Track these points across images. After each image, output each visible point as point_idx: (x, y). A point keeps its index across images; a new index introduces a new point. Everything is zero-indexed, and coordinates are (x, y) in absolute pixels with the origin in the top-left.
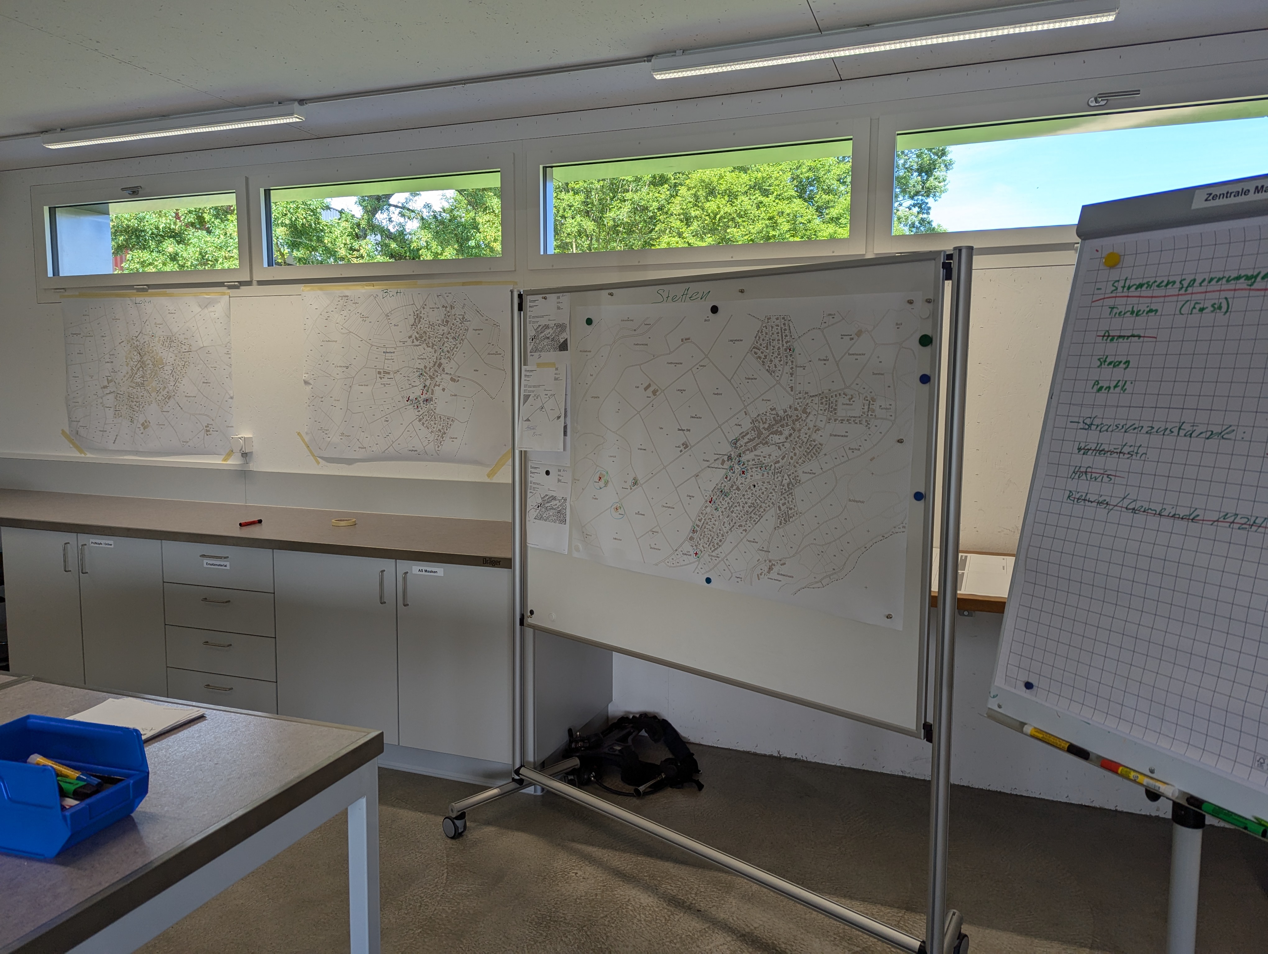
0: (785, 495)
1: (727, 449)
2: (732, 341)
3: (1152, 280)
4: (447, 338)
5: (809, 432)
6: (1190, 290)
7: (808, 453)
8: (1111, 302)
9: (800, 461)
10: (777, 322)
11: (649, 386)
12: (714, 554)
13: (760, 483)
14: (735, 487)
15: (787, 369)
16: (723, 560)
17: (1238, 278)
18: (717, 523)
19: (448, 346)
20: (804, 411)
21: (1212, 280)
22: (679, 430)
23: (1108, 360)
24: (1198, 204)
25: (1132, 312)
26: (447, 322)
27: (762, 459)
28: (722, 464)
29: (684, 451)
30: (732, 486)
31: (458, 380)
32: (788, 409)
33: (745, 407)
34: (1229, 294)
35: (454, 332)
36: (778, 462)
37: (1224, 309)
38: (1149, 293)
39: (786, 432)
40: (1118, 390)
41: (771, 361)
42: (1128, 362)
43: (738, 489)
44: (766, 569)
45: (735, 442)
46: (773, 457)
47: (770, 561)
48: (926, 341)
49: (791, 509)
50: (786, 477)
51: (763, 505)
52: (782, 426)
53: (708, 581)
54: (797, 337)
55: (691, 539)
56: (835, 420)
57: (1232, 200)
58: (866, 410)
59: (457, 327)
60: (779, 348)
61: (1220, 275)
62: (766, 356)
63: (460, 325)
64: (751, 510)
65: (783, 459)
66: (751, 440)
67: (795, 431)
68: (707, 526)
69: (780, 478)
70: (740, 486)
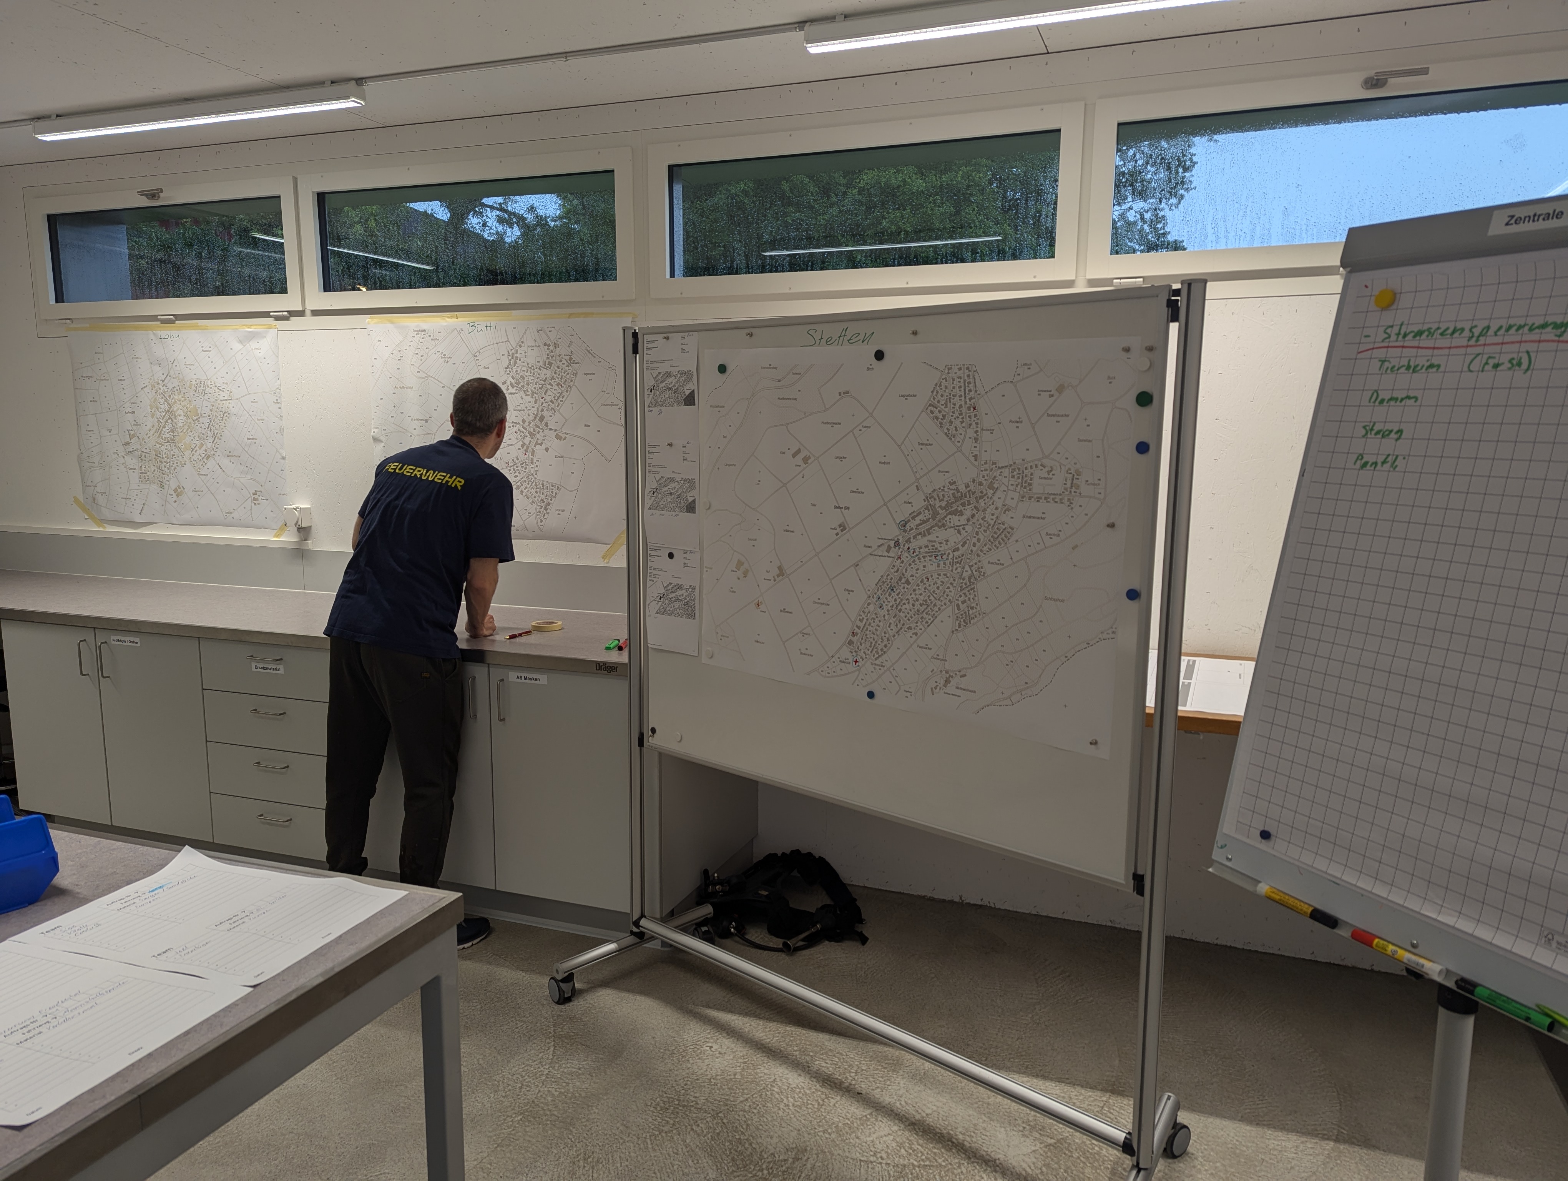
0: (966, 591)
1: (893, 532)
2: (903, 396)
3: (1434, 326)
4: (550, 384)
5: (997, 513)
6: (1482, 340)
7: (995, 539)
8: (1381, 354)
9: (985, 549)
10: (960, 373)
11: (799, 451)
12: (877, 662)
13: (935, 576)
14: (903, 580)
15: (970, 433)
16: (888, 669)
17: (1544, 326)
18: (881, 624)
19: (551, 394)
20: (991, 486)
21: (1510, 327)
22: (836, 507)
23: (1376, 428)
24: (1497, 228)
25: (1408, 368)
26: (550, 364)
27: (937, 545)
28: (888, 551)
29: (841, 534)
30: (900, 579)
31: (565, 438)
32: (971, 484)
33: (917, 480)
34: (1532, 347)
35: (560, 377)
36: (958, 549)
37: (1525, 366)
38: (1430, 343)
39: (968, 513)
40: (1387, 466)
41: (951, 422)
42: (1400, 432)
43: (908, 582)
44: (942, 682)
45: (903, 525)
46: (951, 544)
47: (947, 672)
48: (1145, 399)
49: (972, 608)
50: (967, 568)
51: (938, 603)
52: (963, 505)
53: (871, 695)
54: (983, 393)
55: (851, 643)
56: (1030, 498)
57: (1541, 225)
58: (1069, 485)
59: (563, 371)
60: (961, 406)
61: (1521, 322)
62: (944, 416)
63: (567, 368)
64: (922, 609)
65: (963, 546)
66: (924, 522)
67: (978, 510)
68: (870, 628)
69: (959, 570)
70: (910, 579)
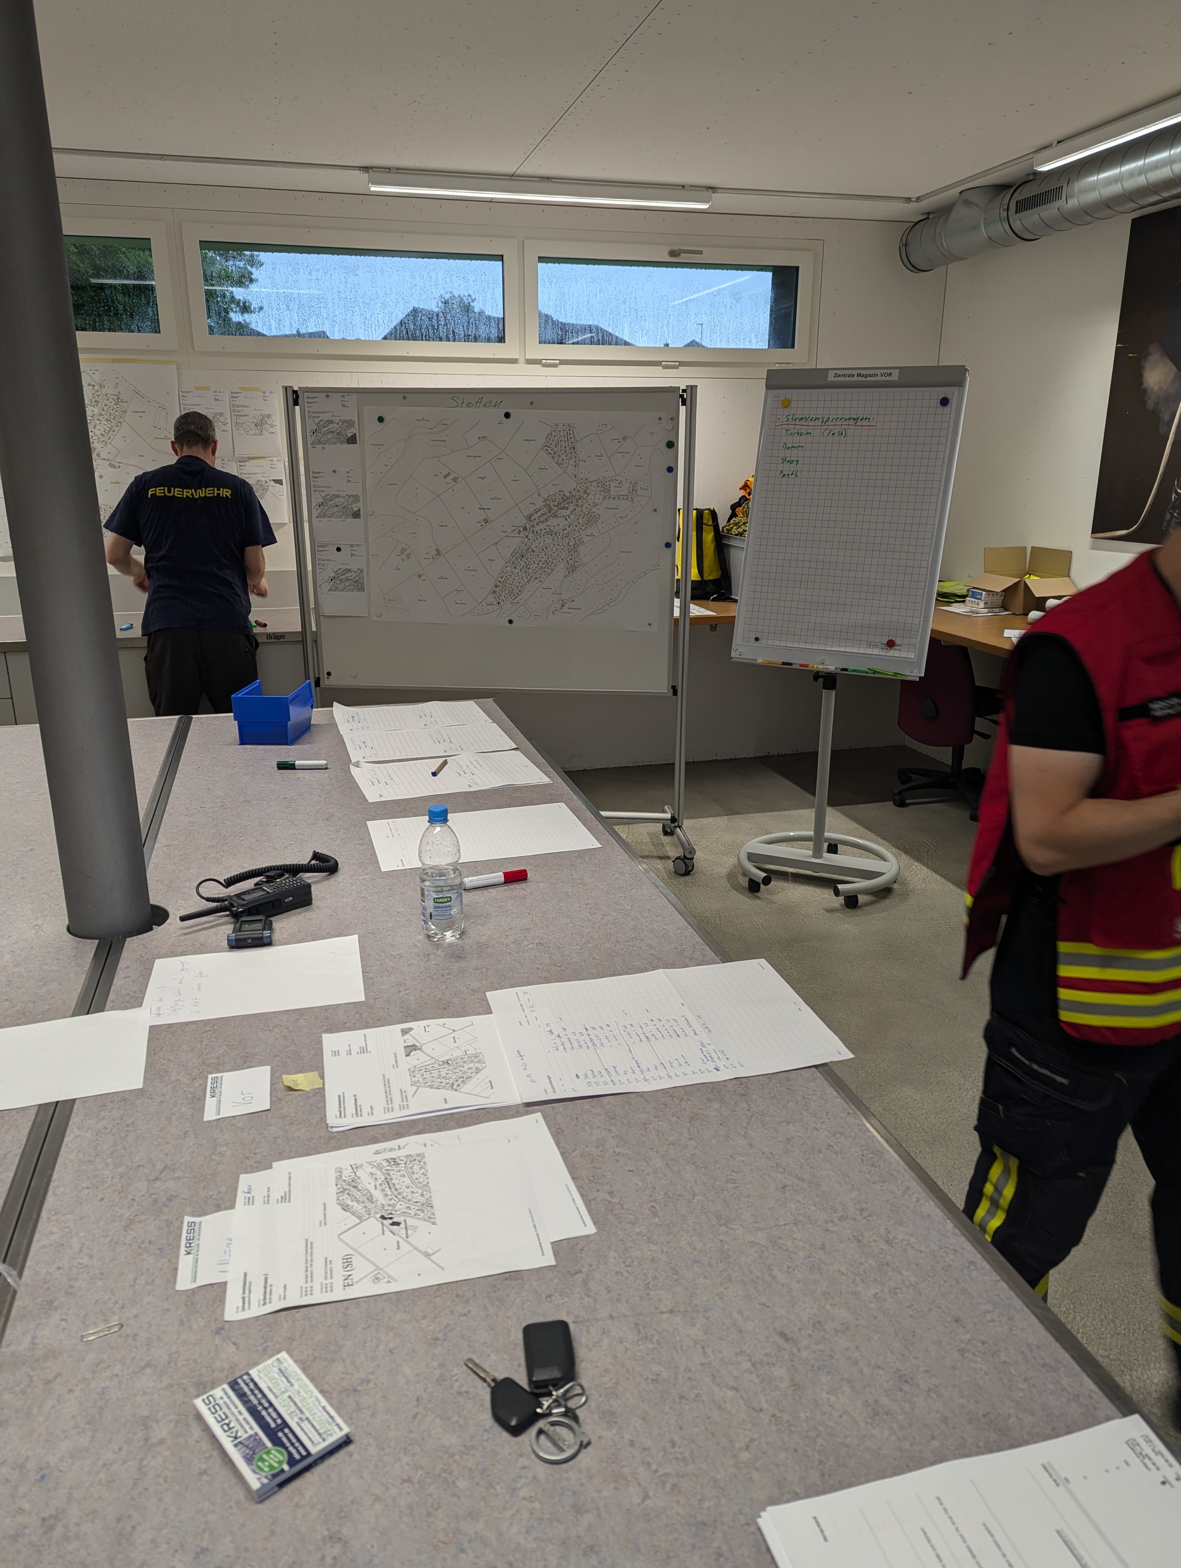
0: (572, 553)
1: (524, 522)
2: (526, 440)
3: (808, 416)
5: (590, 507)
6: (827, 423)
7: (589, 522)
8: (786, 427)
9: (583, 528)
10: (564, 428)
11: (449, 474)
12: (514, 601)
13: (552, 546)
14: (530, 550)
15: (572, 462)
16: (523, 604)
17: (850, 419)
18: (516, 578)
19: (101, 428)
20: (585, 492)
21: (837, 419)
22: (480, 509)
23: (787, 460)
24: (831, 378)
25: (798, 434)
26: (97, 402)
27: (552, 528)
28: (519, 533)
29: (484, 525)
30: (528, 550)
31: (119, 467)
32: (573, 491)
33: (538, 490)
34: (846, 427)
35: (108, 414)
36: (566, 529)
37: (844, 434)
38: (806, 424)
39: (571, 508)
40: (794, 476)
41: (559, 456)
42: (798, 461)
43: (533, 551)
44: (560, 606)
45: (529, 517)
46: (561, 526)
47: (562, 601)
48: (671, 445)
49: (577, 562)
50: (572, 539)
51: (555, 561)
52: (568, 503)
53: (511, 622)
54: (579, 439)
55: (494, 592)
56: (609, 498)
57: (847, 379)
58: (631, 490)
59: (111, 408)
60: (565, 447)
61: (841, 417)
62: (555, 453)
63: (115, 406)
64: (544, 566)
65: (569, 527)
66: (543, 515)
67: (578, 506)
68: (508, 581)
69: (567, 541)
70: (535, 549)
